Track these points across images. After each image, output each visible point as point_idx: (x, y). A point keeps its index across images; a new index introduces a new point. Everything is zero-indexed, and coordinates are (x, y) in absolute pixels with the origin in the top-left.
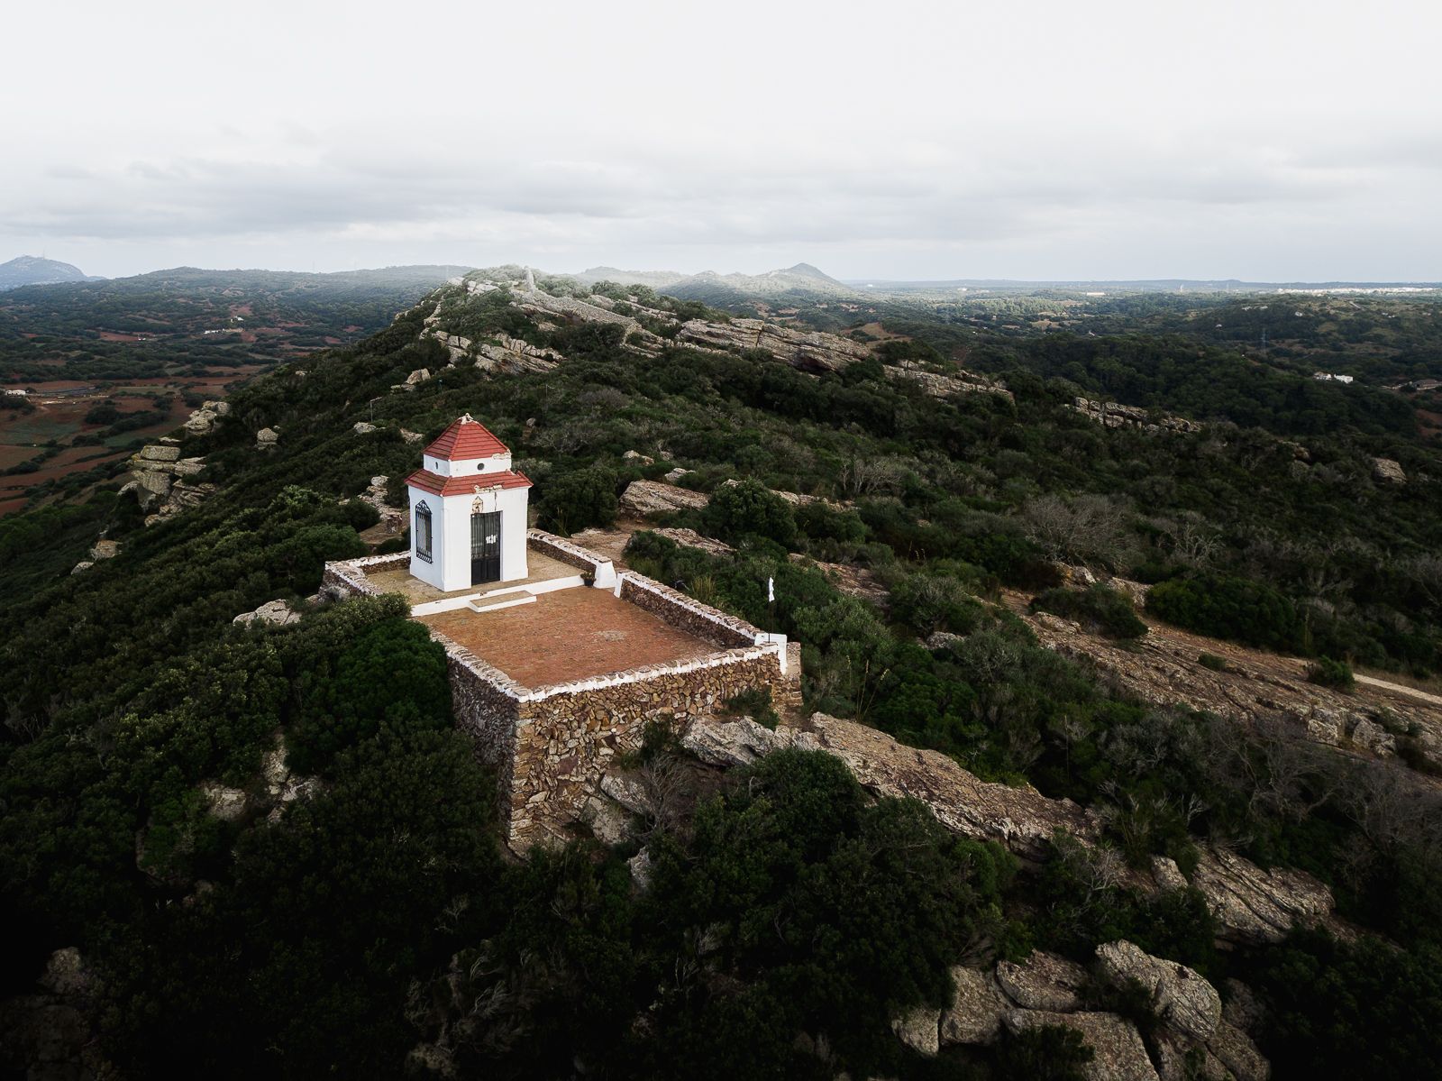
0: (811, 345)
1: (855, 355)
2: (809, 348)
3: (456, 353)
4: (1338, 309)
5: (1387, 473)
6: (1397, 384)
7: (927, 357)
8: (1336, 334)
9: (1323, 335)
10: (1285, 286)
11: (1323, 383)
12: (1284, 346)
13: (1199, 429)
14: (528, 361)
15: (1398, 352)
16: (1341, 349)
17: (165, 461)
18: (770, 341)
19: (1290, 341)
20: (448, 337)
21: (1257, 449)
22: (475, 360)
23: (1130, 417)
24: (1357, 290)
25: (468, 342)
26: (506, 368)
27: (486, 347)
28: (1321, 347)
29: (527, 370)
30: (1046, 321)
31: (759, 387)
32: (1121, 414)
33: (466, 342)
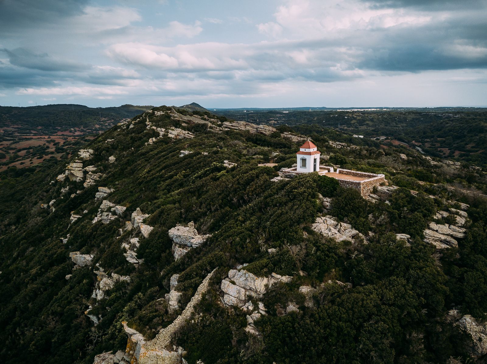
0: (261, 128)
1: (272, 131)
2: (260, 129)
3: (162, 133)
4: (357, 116)
5: (403, 157)
6: (374, 138)
7: (290, 131)
8: (356, 123)
9: (353, 124)
10: (339, 109)
11: (356, 138)
12: (342, 127)
13: (359, 148)
14: (185, 134)
15: (373, 129)
16: (357, 128)
17: (79, 168)
18: (248, 128)
19: (344, 126)
20: (157, 128)
21: (374, 153)
22: (168, 135)
23: (343, 146)
24: (359, 110)
25: (164, 130)
26: (178, 137)
27: (170, 131)
28: (352, 127)
29: (185, 137)
30: (273, 121)
31: (255, 140)
32: (340, 145)
33: (163, 130)
